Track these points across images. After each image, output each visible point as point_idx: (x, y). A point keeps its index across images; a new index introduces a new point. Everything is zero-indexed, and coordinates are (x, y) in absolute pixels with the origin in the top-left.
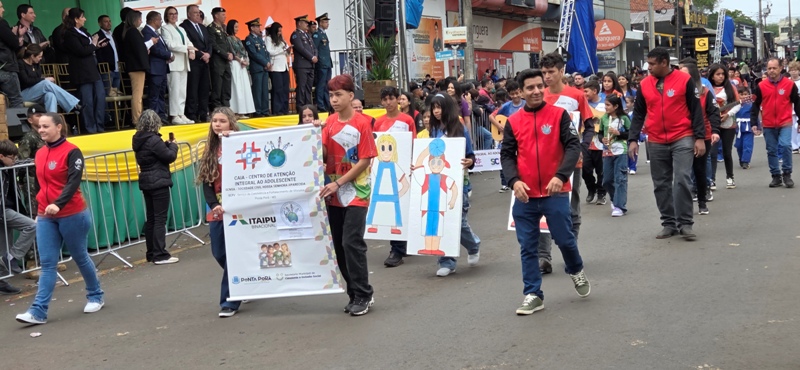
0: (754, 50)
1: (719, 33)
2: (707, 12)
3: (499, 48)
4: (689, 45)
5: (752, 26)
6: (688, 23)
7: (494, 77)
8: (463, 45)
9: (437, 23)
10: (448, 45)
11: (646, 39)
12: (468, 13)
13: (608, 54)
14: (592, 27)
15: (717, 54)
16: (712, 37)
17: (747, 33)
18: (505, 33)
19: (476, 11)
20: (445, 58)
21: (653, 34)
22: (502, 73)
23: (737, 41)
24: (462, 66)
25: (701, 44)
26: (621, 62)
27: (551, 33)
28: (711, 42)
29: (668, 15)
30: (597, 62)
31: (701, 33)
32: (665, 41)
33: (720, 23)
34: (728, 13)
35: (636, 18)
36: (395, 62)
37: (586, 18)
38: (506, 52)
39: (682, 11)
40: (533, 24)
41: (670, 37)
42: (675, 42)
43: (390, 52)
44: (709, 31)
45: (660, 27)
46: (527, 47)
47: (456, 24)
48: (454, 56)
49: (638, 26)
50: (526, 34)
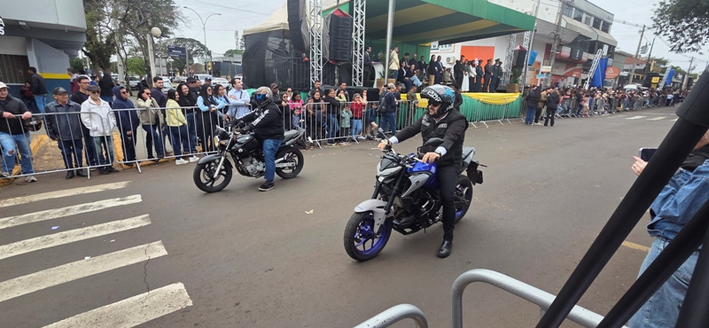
0: (681, 84)
1: (665, 76)
2: (662, 66)
3: (562, 74)
4: (649, 79)
5: (684, 74)
6: (651, 70)
7: (557, 85)
8: (548, 73)
9: (539, 64)
10: (542, 73)
11: (629, 75)
12: (553, 61)
13: (610, 81)
14: (605, 70)
15: (662, 85)
16: (661, 78)
17: (680, 76)
18: (566, 69)
19: (557, 60)
20: (539, 77)
21: (633, 74)
22: (561, 85)
23: (674, 80)
24: (546, 80)
25: (655, 80)
26: (615, 84)
27: (586, 71)
28: (660, 79)
29: (642, 67)
30: (604, 83)
31: (656, 75)
32: (638, 77)
33: (667, 72)
34: (673, 67)
35: (626, 67)
36: (521, 78)
37: (604, 66)
38: (565, 77)
39: (650, 65)
40: (579, 67)
41: (641, 76)
42: (642, 78)
43: (520, 74)
44: (661, 74)
45: (637, 71)
46: (574, 75)
47: (547, 65)
48: (544, 77)
49: (627, 70)
50: (575, 70)
